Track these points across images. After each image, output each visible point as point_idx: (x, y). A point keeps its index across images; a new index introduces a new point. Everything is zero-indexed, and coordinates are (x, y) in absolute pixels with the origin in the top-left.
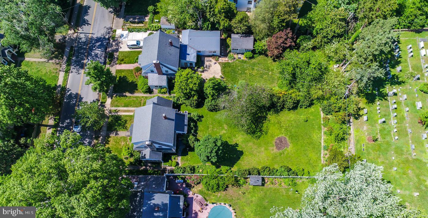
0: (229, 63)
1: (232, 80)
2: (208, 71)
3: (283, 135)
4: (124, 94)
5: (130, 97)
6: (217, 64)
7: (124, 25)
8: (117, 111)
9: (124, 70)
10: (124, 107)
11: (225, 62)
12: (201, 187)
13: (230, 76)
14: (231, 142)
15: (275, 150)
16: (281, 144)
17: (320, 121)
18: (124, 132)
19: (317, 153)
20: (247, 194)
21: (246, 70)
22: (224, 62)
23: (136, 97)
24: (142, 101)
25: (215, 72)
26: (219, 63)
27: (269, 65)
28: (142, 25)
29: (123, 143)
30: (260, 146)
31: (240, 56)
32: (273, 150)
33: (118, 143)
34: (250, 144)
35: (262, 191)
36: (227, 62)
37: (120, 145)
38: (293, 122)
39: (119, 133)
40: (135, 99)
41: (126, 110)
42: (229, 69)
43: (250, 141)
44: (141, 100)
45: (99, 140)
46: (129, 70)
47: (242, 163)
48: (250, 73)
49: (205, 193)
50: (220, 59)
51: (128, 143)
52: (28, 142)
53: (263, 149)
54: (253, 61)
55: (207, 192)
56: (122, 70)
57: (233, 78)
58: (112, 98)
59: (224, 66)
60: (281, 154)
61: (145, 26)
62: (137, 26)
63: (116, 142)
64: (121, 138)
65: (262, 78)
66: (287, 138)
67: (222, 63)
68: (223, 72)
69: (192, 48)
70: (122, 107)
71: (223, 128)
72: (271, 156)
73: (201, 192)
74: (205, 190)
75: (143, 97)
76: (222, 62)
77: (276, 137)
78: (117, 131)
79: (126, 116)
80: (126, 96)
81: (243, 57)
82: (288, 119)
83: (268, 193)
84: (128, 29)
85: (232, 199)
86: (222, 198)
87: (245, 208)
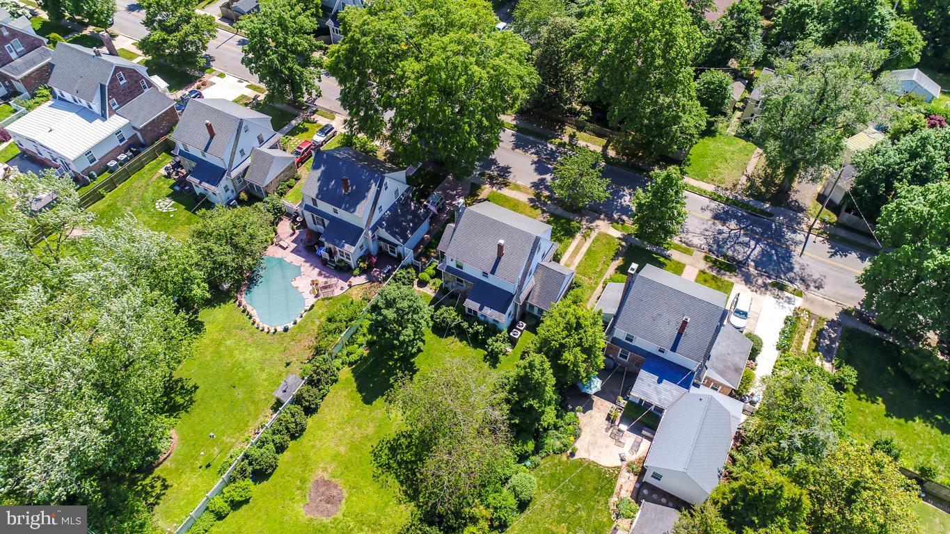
0: (610, 494)
1: (553, 475)
2: (607, 430)
3: (339, 515)
4: (620, 258)
5: (609, 265)
6: (619, 463)
7: (814, 316)
8: (586, 237)
10: (589, 250)
11: (619, 485)
13: (568, 476)
15: (321, 474)
16: (325, 495)
20: (282, 368)
22: (620, 482)
24: (588, 279)
26: (618, 469)
28: (805, 347)
30: (354, 447)
32: (325, 469)
34: (371, 430)
35: (266, 399)
36: (617, 490)
40: (598, 270)
41: (580, 249)
42: (590, 484)
43: (378, 432)
44: (591, 278)
47: (345, 393)
50: (633, 478)
52: (582, 116)
53: (342, 449)
57: (559, 480)
60: (303, 481)
61: (801, 352)
66: (325, 520)
67: (617, 476)
68: (588, 467)
69: (677, 400)
70: (590, 247)
72: (314, 458)
73: (344, 296)
76: (621, 477)
77: (345, 495)
79: (567, 247)
80: (613, 259)
83: (252, 408)
84: (798, 319)
85: (293, 340)
86: (309, 324)
87: (261, 352)
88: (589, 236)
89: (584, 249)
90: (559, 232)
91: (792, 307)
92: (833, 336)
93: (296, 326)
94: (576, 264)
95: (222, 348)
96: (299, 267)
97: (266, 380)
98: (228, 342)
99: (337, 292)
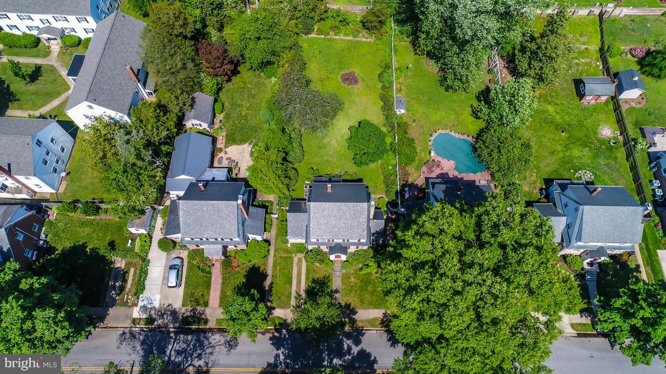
0: (227, 135)
2: (237, 162)
3: (339, 76)
4: (267, 288)
5: (273, 276)
6: (226, 150)
7: (125, 304)
8: (297, 296)
9: (222, 292)
10: (291, 283)
11: (224, 140)
12: (411, 169)
13: (249, 134)
14: (347, 134)
15: (359, 85)
16: (350, 79)
17: (319, 38)
18: (334, 280)
19: (362, 45)
20: (415, 118)
21: (241, 114)
22: (224, 142)
23: (275, 266)
24: (283, 256)
25: (241, 153)
26: (226, 147)
27: (236, 86)
28: (132, 270)
29: (353, 279)
30: (353, 102)
31: (217, 121)
32: (358, 88)
33: (352, 287)
34: (351, 112)
36: (224, 138)
37: (356, 284)
38: (321, 65)
39: (334, 288)
40: (278, 267)
41: (298, 280)
42: (237, 136)
44: (281, 257)
45: (345, 321)
46: (223, 283)
48: (247, 110)
49: (419, 163)
50: (218, 146)
51: (352, 272)
53: (357, 99)
54: (226, 104)
55: (417, 162)
56: (221, 296)
57: (253, 130)
58: (274, 308)
59: (232, 140)
60: (363, 80)
61: (134, 265)
62: (133, 280)
63: (351, 291)
64: (343, 283)
65: (255, 95)
66: (343, 72)
67: (226, 143)
68: (242, 142)
69: (202, 174)
70: (291, 287)
71: (329, 143)
72: (367, 90)
73: (418, 168)
74: (414, 165)
75: (275, 256)
76: (224, 144)
77: (342, 84)
78: (332, 291)
79: (307, 278)
80: (272, 283)
81: (220, 117)
82: (316, 70)
83: (412, 96)
84: (136, 294)
85: (423, 133)
86: (423, 145)
87: (432, 120)
88: (296, 298)
89: (294, 282)
90: (318, 290)
91: (141, 304)
92: (113, 292)
93: (428, 140)
94: (294, 265)
95: (453, 113)
96: (460, 173)
97: (418, 109)
98: (453, 117)
99: (424, 169)
